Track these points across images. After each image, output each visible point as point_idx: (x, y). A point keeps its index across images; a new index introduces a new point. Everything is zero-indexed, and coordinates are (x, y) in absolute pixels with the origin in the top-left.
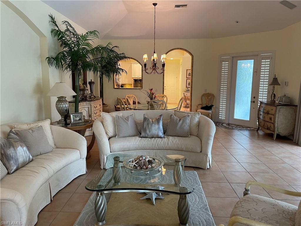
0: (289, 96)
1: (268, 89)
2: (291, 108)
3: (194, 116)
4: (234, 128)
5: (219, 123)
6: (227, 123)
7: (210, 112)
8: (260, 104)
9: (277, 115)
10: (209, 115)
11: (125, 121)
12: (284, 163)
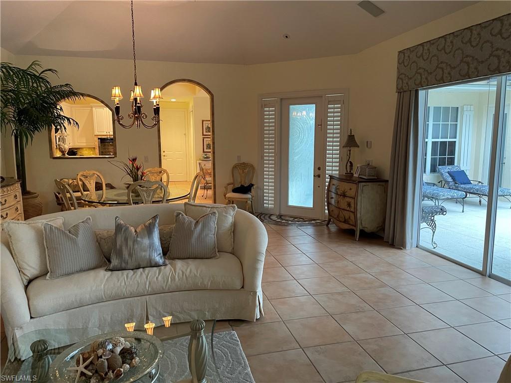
0: (374, 165)
1: (340, 154)
2: (379, 185)
3: (224, 214)
4: (290, 222)
5: (263, 215)
6: (278, 214)
7: (249, 196)
8: (330, 179)
9: (359, 198)
10: (247, 202)
11: (68, 237)
12: (384, 285)
